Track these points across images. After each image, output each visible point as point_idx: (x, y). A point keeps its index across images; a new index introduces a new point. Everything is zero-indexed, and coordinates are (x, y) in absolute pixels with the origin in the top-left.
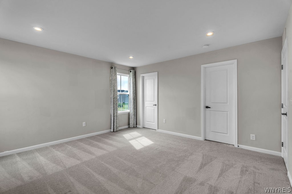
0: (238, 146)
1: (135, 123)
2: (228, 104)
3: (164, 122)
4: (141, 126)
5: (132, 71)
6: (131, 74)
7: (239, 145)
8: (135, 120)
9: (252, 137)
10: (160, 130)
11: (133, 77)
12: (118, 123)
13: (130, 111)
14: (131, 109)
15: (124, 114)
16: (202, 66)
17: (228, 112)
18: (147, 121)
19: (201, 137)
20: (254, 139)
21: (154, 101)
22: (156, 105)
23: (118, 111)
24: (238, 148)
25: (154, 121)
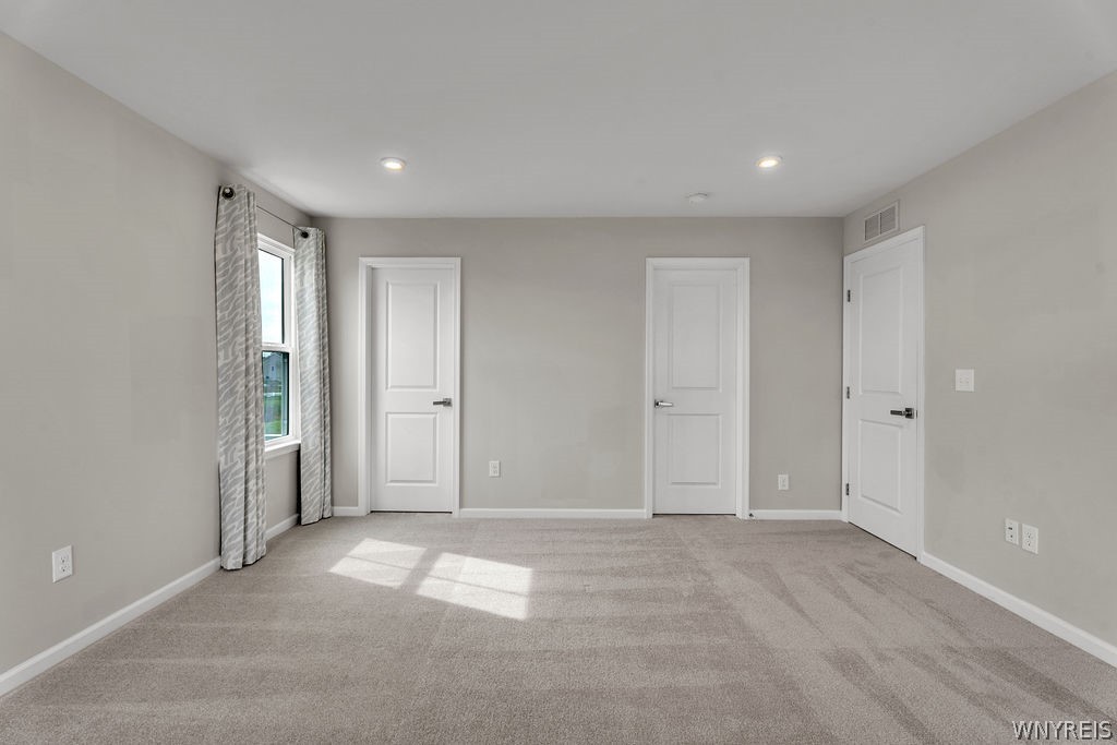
0: (751, 515)
1: (328, 498)
2: (721, 390)
3: (491, 474)
4: (361, 509)
5: (312, 231)
6: (310, 246)
7: (752, 512)
8: (328, 482)
9: (783, 481)
10: (470, 512)
11: (317, 264)
12: (263, 512)
13: (304, 440)
14: (310, 428)
15: (276, 457)
16: (651, 262)
17: (720, 417)
18: (392, 481)
19: (642, 508)
20: (787, 488)
21: (435, 386)
22: (447, 403)
23: (263, 444)
24: (752, 521)
25: (434, 476)
